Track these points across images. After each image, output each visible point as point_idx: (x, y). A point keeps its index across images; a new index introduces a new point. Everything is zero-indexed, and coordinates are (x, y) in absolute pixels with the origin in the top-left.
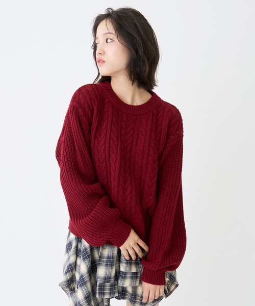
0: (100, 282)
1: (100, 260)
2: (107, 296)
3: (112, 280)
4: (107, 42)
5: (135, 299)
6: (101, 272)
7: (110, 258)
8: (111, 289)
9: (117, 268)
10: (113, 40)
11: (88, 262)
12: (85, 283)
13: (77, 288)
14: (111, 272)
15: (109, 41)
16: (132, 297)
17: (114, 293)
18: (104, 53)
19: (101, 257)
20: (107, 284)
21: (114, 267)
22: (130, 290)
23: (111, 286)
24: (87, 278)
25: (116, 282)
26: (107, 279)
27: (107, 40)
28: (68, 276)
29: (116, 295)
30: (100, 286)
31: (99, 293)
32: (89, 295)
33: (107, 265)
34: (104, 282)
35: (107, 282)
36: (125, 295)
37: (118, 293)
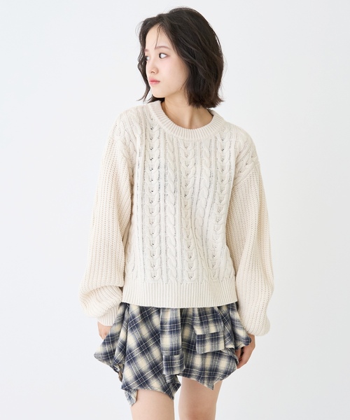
0: (166, 355)
1: (162, 327)
4: (160, 57)
10: (167, 56)
15: (163, 56)
18: (158, 72)
27: (160, 55)
30: (166, 360)
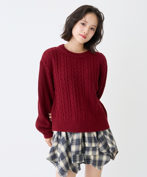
2: (78, 162)
3: (80, 153)
5: (95, 163)
6: (74, 148)
7: (78, 140)
8: (80, 158)
9: (83, 146)
11: (65, 145)
12: (64, 157)
13: (59, 161)
14: (79, 148)
16: (93, 163)
17: (82, 160)
19: (72, 140)
20: (77, 155)
21: (80, 145)
22: (92, 158)
23: (80, 156)
24: (65, 154)
25: (83, 154)
26: (77, 152)
28: (52, 154)
29: (83, 161)
31: (73, 161)
32: (67, 164)
33: (76, 144)
34: (76, 154)
35: (77, 154)
36: (89, 161)
37: (85, 160)
